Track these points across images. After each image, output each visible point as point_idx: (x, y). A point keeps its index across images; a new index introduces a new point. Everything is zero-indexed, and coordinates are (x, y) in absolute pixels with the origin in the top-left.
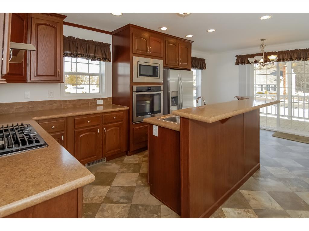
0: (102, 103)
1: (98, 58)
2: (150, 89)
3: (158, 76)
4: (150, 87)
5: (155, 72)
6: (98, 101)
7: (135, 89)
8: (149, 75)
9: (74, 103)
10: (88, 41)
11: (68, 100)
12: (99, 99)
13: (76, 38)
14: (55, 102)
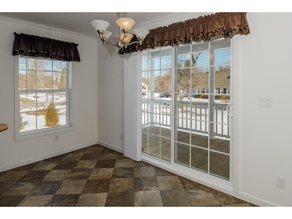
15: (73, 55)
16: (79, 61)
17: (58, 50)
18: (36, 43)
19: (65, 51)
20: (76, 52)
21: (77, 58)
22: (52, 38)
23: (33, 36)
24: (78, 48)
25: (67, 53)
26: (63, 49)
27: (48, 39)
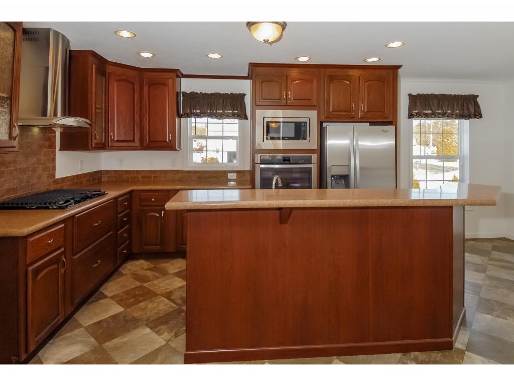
0: (235, 178)
1: (226, 116)
2: (289, 160)
3: (305, 139)
4: (289, 157)
5: (299, 131)
6: (229, 174)
7: (258, 159)
8: (286, 137)
9: (199, 175)
10: (212, 94)
11: (192, 171)
12: (231, 172)
13: (199, 93)
14: (177, 171)
15: (473, 111)
16: (481, 117)
17: (454, 107)
18: (431, 103)
19: (463, 106)
20: (477, 106)
21: (478, 114)
22: (448, 93)
23: (428, 95)
24: (478, 100)
25: (465, 109)
26: (460, 104)
27: (443, 95)
